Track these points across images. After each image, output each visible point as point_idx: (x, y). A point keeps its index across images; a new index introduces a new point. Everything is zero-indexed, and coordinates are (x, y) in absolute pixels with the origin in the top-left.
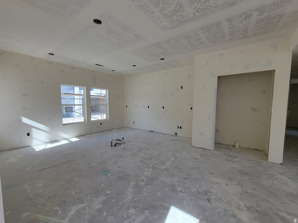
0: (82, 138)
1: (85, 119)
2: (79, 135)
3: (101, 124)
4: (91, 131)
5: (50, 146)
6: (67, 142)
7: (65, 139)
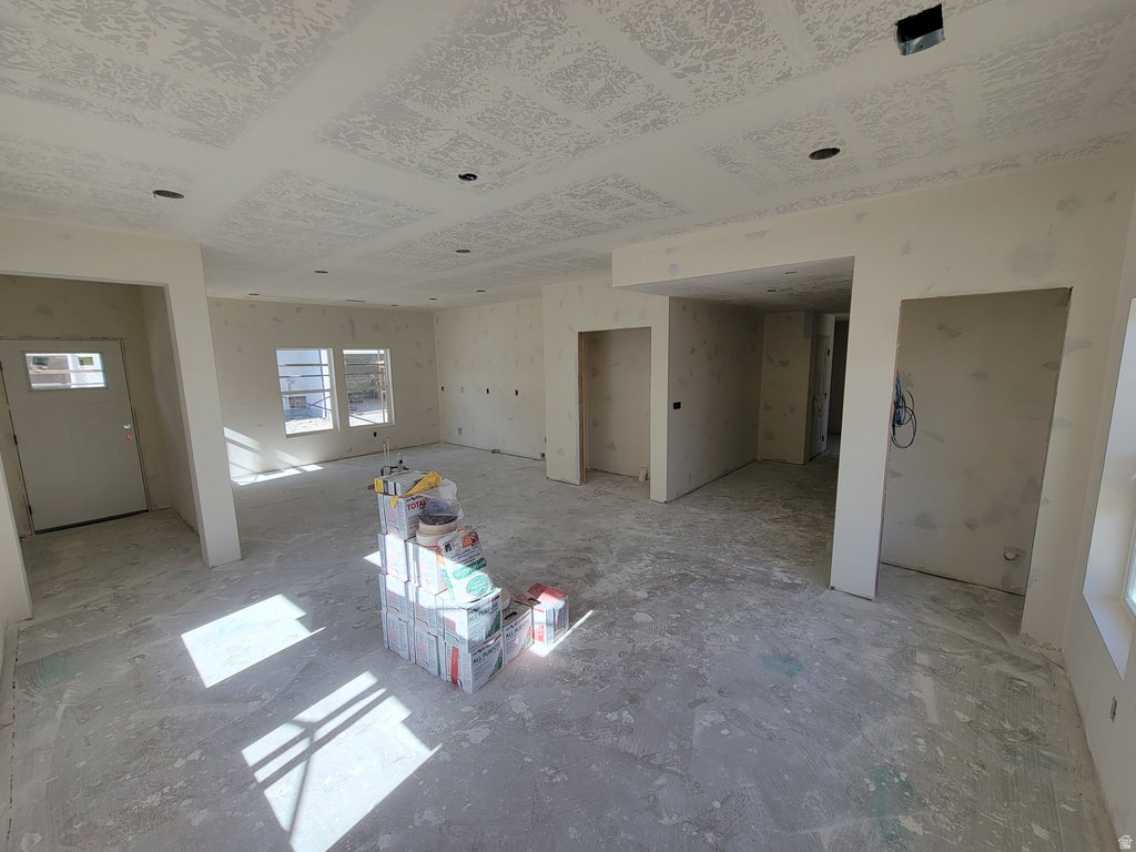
0: (329, 465)
1: (335, 424)
2: (324, 459)
3: (375, 434)
4: (350, 450)
5: (262, 478)
6: (297, 472)
7: (294, 467)
